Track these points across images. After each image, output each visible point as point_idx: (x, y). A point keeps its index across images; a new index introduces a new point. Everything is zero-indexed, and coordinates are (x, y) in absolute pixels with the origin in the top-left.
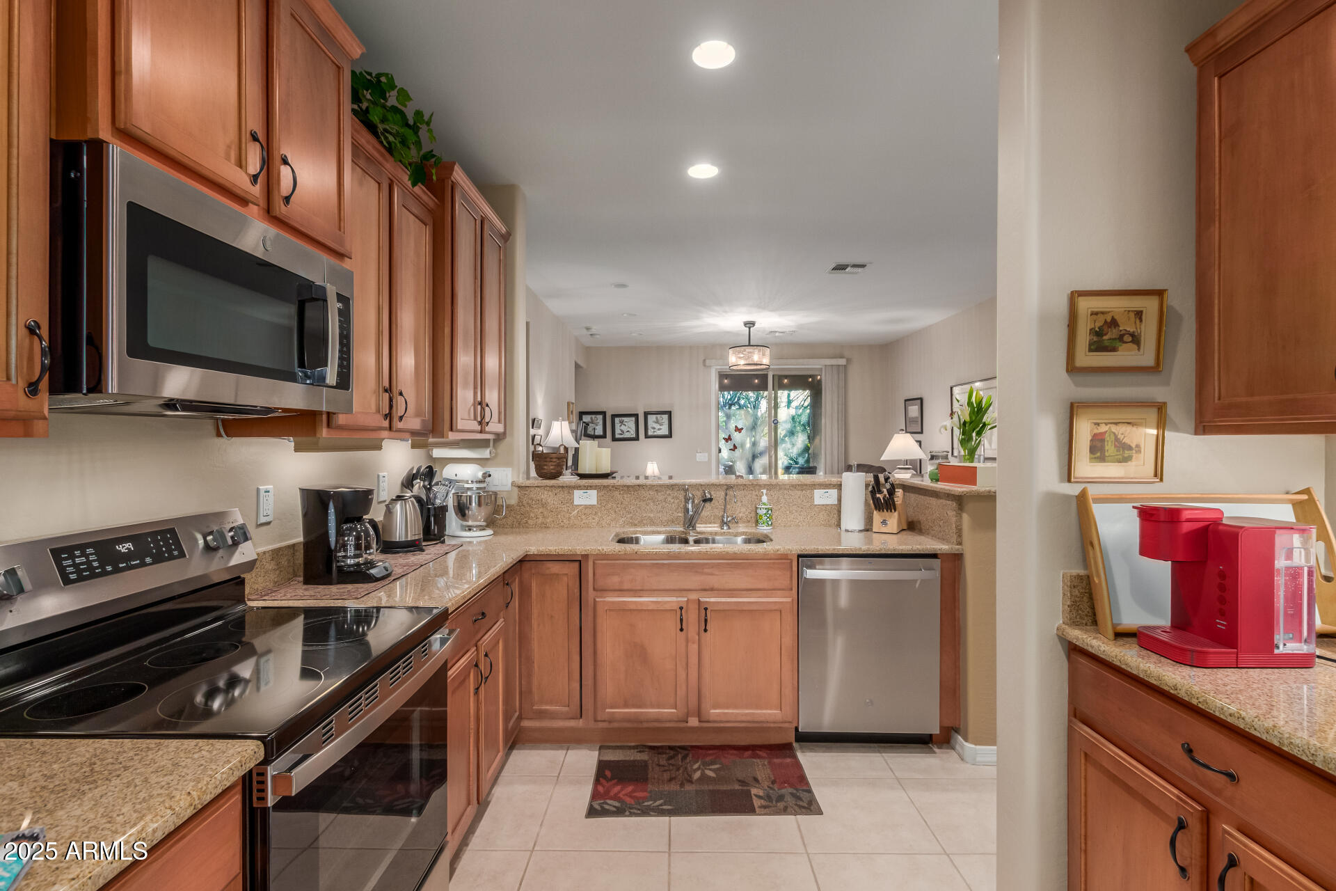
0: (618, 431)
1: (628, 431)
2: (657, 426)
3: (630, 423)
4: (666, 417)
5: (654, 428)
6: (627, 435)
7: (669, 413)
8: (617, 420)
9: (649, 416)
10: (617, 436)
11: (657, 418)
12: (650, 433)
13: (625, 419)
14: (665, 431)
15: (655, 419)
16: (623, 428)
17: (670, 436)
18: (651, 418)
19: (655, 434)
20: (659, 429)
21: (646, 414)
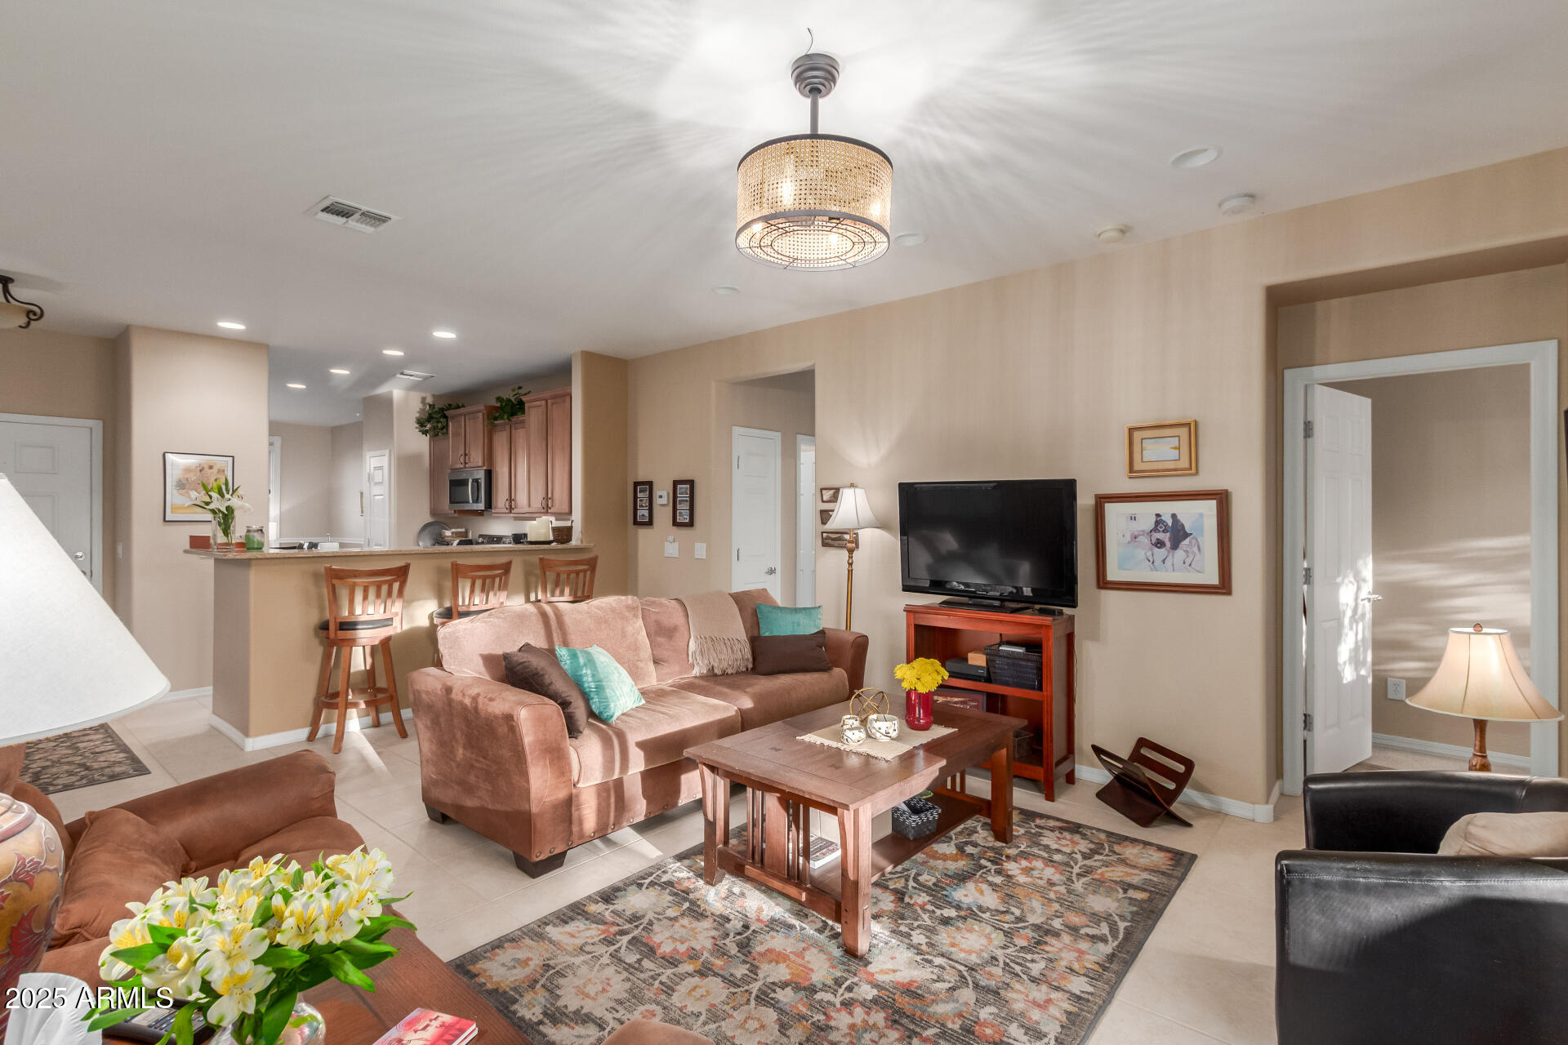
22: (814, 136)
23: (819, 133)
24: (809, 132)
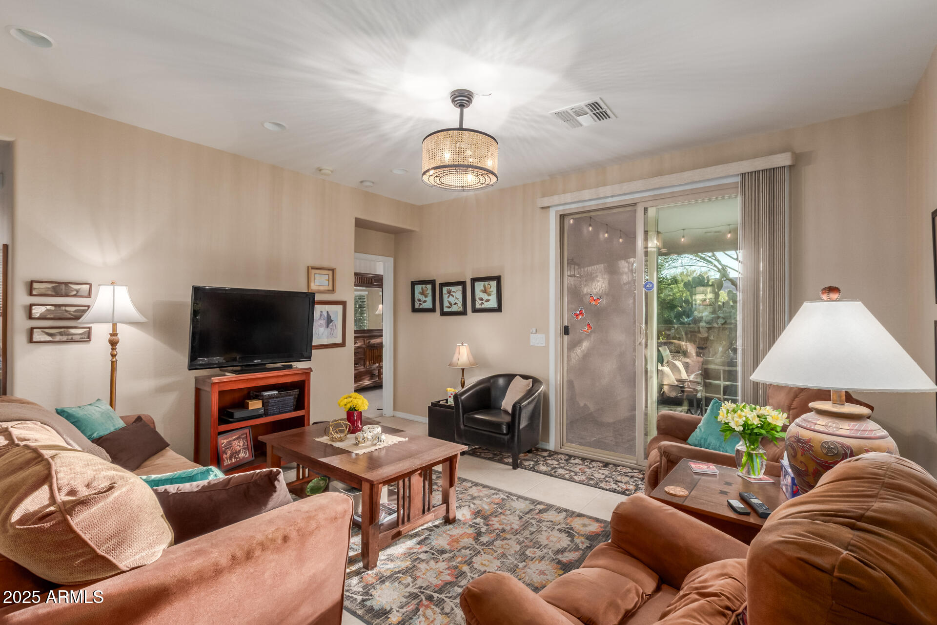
0: (446, 304)
1: (456, 304)
2: (485, 297)
3: (457, 291)
4: (494, 284)
5: (481, 299)
6: (455, 308)
7: (498, 279)
8: (445, 289)
9: (476, 284)
10: (446, 310)
11: (484, 286)
12: (478, 306)
13: (453, 288)
14: (493, 304)
15: (482, 288)
16: (452, 299)
17: (499, 309)
18: (479, 286)
19: (483, 306)
20: (487, 301)
21: (474, 280)
22: (461, 129)
23: (464, 127)
24: (458, 127)
